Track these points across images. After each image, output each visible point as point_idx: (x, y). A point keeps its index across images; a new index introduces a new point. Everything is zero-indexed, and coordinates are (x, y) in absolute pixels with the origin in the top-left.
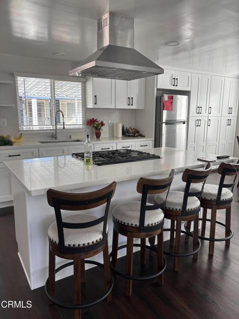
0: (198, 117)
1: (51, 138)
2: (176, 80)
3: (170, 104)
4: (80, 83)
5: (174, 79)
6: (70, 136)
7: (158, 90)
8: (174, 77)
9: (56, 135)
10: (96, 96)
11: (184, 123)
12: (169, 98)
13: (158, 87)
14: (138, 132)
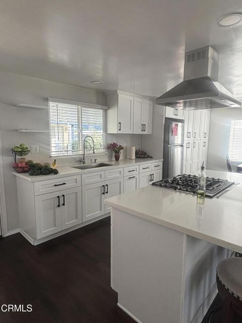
0: (188, 140)
1: (79, 163)
3: (176, 130)
4: (102, 111)
6: (95, 160)
9: (84, 159)
10: (120, 123)
12: (175, 125)
13: (166, 116)
14: (145, 154)
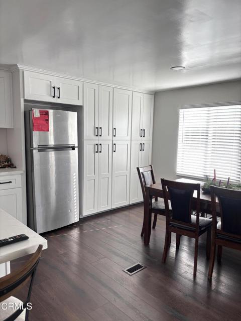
0: (98, 140)
2: (57, 91)
3: (44, 122)
5: (54, 88)
7: (26, 101)
8: (53, 86)
11: (73, 149)
12: (41, 113)
13: (26, 98)
